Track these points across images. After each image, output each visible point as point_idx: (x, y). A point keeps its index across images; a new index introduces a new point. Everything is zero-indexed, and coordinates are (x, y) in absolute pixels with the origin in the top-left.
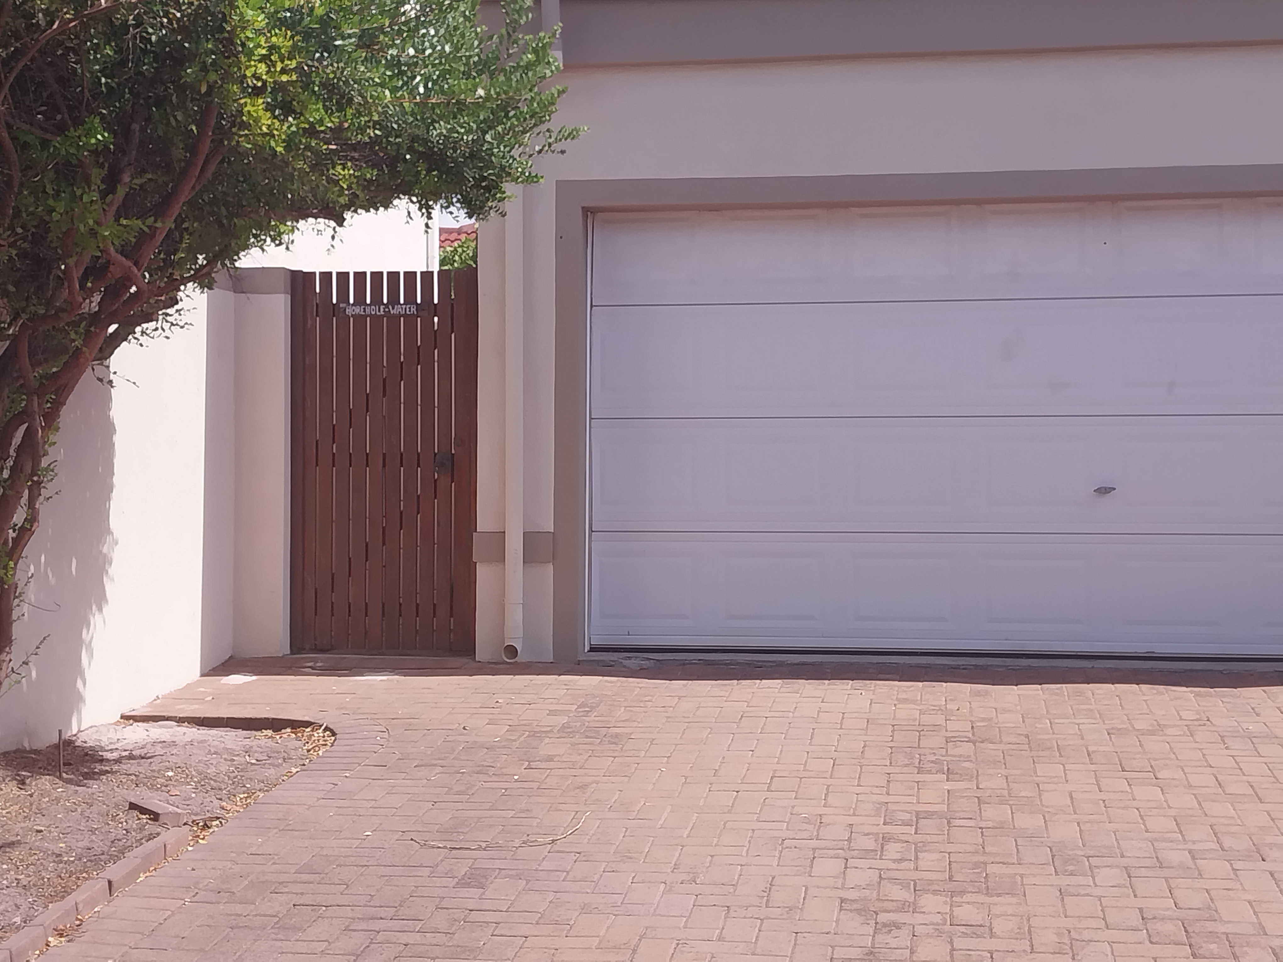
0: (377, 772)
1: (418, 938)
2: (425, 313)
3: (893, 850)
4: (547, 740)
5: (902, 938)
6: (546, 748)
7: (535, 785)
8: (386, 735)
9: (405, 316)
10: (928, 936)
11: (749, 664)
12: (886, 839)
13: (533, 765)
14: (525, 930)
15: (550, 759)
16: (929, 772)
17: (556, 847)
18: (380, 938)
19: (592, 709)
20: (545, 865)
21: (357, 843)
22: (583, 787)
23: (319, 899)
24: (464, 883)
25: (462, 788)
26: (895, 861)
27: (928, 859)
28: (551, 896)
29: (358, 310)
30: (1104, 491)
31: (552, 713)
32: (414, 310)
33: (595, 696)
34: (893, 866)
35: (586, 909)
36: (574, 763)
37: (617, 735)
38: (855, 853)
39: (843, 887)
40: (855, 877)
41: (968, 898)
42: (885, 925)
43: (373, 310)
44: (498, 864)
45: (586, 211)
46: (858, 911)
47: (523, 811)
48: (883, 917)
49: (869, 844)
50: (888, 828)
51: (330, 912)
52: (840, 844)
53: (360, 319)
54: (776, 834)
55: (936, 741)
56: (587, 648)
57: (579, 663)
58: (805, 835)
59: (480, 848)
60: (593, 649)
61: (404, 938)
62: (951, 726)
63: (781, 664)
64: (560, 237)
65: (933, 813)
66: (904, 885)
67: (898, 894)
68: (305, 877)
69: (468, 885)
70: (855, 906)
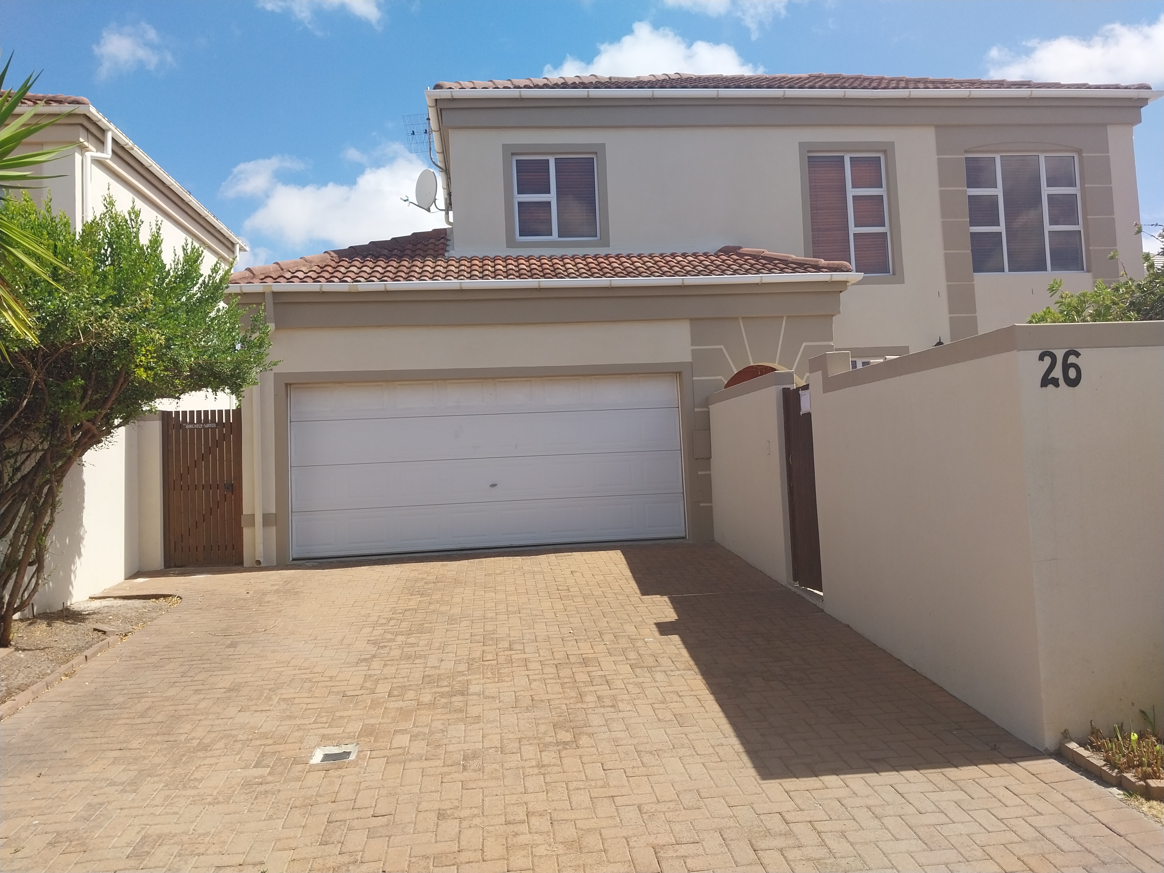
0: (198, 611)
1: (208, 665)
2: (220, 427)
3: (392, 623)
4: (268, 595)
5: (387, 650)
6: (268, 598)
7: (261, 612)
8: (203, 598)
9: (211, 428)
10: (396, 649)
11: (357, 561)
12: (391, 619)
13: (262, 605)
14: (250, 660)
15: (269, 602)
16: (415, 595)
17: (266, 632)
18: (193, 667)
19: (289, 583)
20: (261, 638)
21: (187, 637)
22: (280, 611)
23: (171, 656)
24: (229, 647)
25: (232, 615)
26: (391, 626)
27: (404, 624)
28: (261, 648)
29: (191, 426)
30: (493, 486)
31: (272, 585)
32: (215, 425)
33: (291, 578)
34: (390, 628)
35: (273, 651)
36: (278, 603)
37: (297, 592)
38: (378, 625)
39: (370, 636)
40: (376, 633)
41: (414, 635)
42: (381, 647)
43: (197, 426)
44: (243, 640)
45: (287, 385)
46: (373, 643)
47: (255, 621)
48: (381, 645)
49: (384, 621)
50: (393, 616)
51: (175, 660)
52: (373, 622)
53: (192, 430)
54: (350, 621)
55: (421, 584)
56: (291, 559)
57: (287, 566)
58: (361, 621)
59: (236, 635)
60: (294, 560)
61: (203, 666)
62: (429, 578)
63: (371, 560)
64: (276, 395)
66: (392, 634)
67: (389, 636)
68: (166, 649)
69: (230, 647)
70: (373, 642)
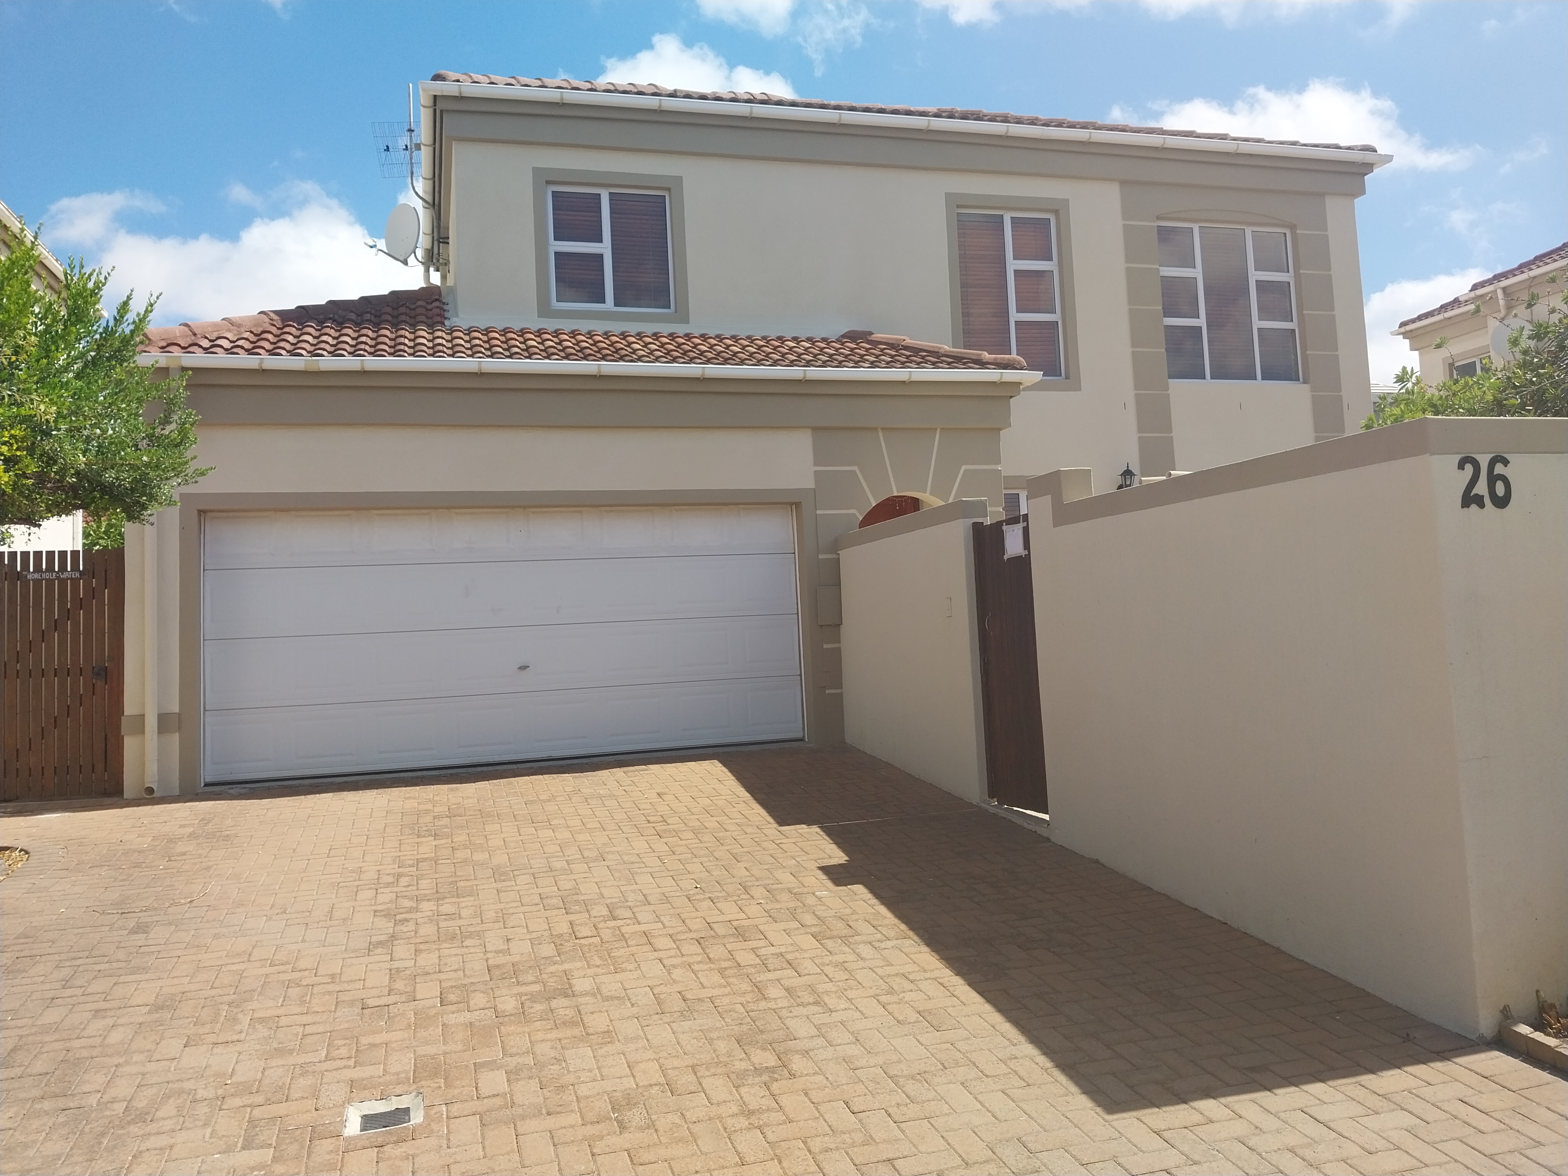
0: (63, 873)
1: (107, 966)
3: (404, 881)
4: (180, 843)
5: (411, 926)
6: (180, 847)
7: (175, 871)
8: (65, 850)
11: (311, 786)
12: (400, 875)
13: (173, 858)
14: (178, 953)
15: (184, 854)
16: (424, 837)
17: (193, 904)
18: (81, 969)
19: (210, 821)
20: (187, 915)
21: (55, 917)
22: (208, 868)
23: (34, 952)
24: (133, 932)
25: (124, 877)
26: (405, 887)
27: (424, 884)
28: (193, 932)
30: (523, 668)
31: (182, 826)
33: (210, 814)
34: (404, 889)
35: (216, 936)
36: (200, 855)
37: (227, 836)
38: (381, 885)
39: (374, 904)
40: (381, 898)
41: (446, 901)
44: (155, 918)
46: (385, 916)
47: (167, 886)
48: (399, 917)
49: (390, 879)
50: (401, 870)
51: (44, 958)
52: (373, 881)
54: (333, 880)
56: (203, 784)
57: (199, 794)
58: (352, 879)
59: (141, 911)
60: (207, 784)
61: (97, 967)
62: (437, 810)
63: (333, 783)
65: (426, 859)
66: (410, 899)
67: (407, 903)
68: (22, 941)
69: (136, 933)
70: (383, 913)
